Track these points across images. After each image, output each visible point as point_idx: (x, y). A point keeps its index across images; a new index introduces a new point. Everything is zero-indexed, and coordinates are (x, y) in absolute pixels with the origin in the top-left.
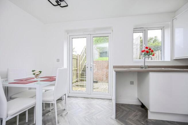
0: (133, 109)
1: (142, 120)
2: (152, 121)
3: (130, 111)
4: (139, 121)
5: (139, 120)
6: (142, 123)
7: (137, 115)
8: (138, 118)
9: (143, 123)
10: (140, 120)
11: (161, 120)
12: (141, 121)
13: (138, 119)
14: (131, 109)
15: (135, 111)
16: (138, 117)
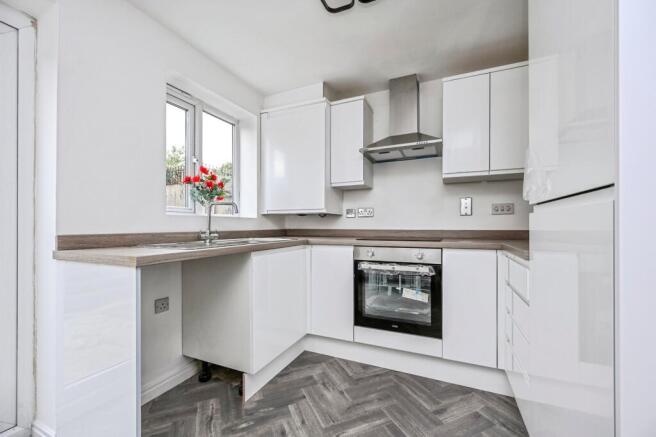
0: (180, 409)
1: (236, 422)
2: (257, 399)
3: (175, 424)
4: (232, 430)
5: (228, 429)
6: (243, 429)
7: (212, 418)
8: (222, 424)
9: (244, 425)
10: (229, 424)
11: (266, 385)
12: (237, 425)
13: (224, 426)
14: (176, 415)
15: (195, 411)
16: (220, 421)
